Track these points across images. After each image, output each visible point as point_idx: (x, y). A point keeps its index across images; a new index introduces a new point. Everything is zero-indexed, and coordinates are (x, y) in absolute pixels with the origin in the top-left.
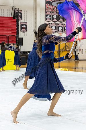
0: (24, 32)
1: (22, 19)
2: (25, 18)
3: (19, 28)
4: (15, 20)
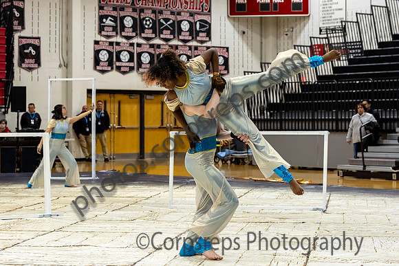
0: (30, 69)
1: (23, 28)
2: (35, 24)
3: (13, 56)
4: (2, 30)
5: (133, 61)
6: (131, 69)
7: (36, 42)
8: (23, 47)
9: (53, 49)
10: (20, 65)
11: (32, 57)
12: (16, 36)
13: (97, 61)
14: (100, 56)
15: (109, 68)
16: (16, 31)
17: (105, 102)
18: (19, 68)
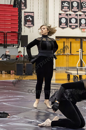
1: (26, 8)
2: (32, 6)
5: (77, 23)
6: (76, 26)
7: (32, 14)
8: (26, 17)
9: (40, 18)
10: (25, 25)
11: (30, 21)
12: (23, 11)
13: (60, 23)
14: (62, 20)
15: (66, 26)
16: (23, 9)
17: (64, 42)
18: (24, 27)
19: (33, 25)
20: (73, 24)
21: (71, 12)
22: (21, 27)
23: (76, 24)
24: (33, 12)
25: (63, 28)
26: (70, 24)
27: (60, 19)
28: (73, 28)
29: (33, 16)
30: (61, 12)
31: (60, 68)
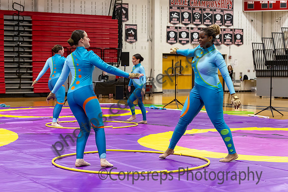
0: (131, 42)
1: (128, 20)
2: (134, 18)
3: (122, 35)
4: (116, 21)
6: (188, 42)
7: (134, 27)
8: (127, 30)
9: (144, 31)
10: (126, 40)
11: (132, 36)
12: (124, 24)
13: (168, 38)
14: (170, 35)
15: (175, 42)
16: (124, 21)
17: (173, 61)
18: (125, 42)
19: (136, 40)
20: (183, 39)
21: (181, 25)
22: (122, 43)
23: (188, 39)
24: (136, 25)
25: (172, 44)
26: (180, 39)
27: (168, 33)
28: (183, 44)
29: (136, 30)
30: (169, 25)
31: (168, 91)
